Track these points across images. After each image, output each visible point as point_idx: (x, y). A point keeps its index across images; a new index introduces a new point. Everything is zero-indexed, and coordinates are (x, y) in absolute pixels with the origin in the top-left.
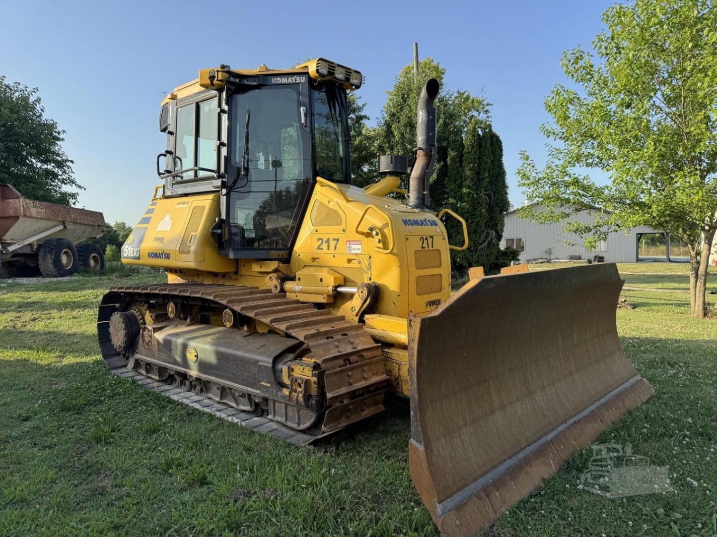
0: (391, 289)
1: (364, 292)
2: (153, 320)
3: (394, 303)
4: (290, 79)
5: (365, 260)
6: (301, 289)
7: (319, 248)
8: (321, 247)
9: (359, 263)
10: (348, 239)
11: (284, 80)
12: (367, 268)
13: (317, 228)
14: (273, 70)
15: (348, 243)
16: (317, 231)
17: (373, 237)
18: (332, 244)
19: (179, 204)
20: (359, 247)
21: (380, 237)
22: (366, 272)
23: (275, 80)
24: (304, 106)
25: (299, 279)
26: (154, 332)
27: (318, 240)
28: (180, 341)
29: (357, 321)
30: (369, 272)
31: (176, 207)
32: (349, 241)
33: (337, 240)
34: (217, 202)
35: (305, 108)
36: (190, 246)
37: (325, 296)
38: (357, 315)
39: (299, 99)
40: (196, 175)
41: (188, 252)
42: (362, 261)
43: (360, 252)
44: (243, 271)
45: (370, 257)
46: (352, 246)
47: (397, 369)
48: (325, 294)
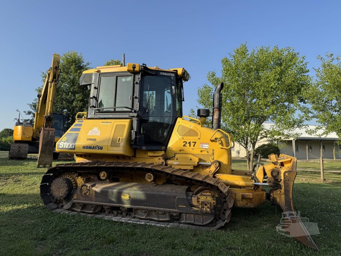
0: (224, 163)
1: (217, 164)
2: (84, 181)
3: (226, 169)
4: (168, 74)
5: (211, 151)
6: (178, 164)
7: (184, 146)
8: (186, 145)
9: (207, 152)
10: (201, 142)
11: (166, 74)
12: (212, 154)
13: (183, 137)
14: (160, 69)
15: (201, 144)
16: (183, 138)
17: (216, 142)
18: (192, 144)
19: (102, 122)
20: (208, 146)
21: (220, 142)
22: (211, 156)
23: (161, 73)
24: (174, 86)
25: (177, 159)
26: (92, 187)
27: (184, 142)
28: (115, 191)
29: (212, 177)
30: (213, 156)
31: (101, 124)
32: (202, 143)
33: (195, 143)
34: (131, 123)
35: (174, 87)
36: (120, 143)
37: (193, 167)
38: (212, 174)
39: (171, 83)
40: (115, 110)
41: (119, 146)
42: (209, 152)
43: (208, 148)
44: (137, 155)
45: (214, 150)
46: (204, 145)
47: (234, 196)
48: (192, 165)
